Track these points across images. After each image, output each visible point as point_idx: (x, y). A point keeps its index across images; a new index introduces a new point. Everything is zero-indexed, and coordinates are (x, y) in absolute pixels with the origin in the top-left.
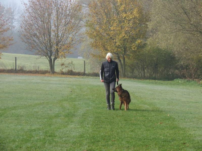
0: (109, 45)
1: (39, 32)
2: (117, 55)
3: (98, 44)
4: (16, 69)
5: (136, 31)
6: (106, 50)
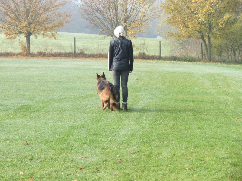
0: (191, 21)
1: (103, 6)
2: (201, 34)
3: (177, 20)
4: (75, 52)
5: (224, 4)
6: (186, 28)
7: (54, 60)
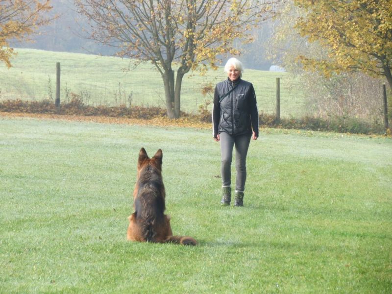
0: (358, 29)
2: (383, 62)
3: (323, 24)
4: (58, 100)
6: (347, 45)
7: (3, 120)
